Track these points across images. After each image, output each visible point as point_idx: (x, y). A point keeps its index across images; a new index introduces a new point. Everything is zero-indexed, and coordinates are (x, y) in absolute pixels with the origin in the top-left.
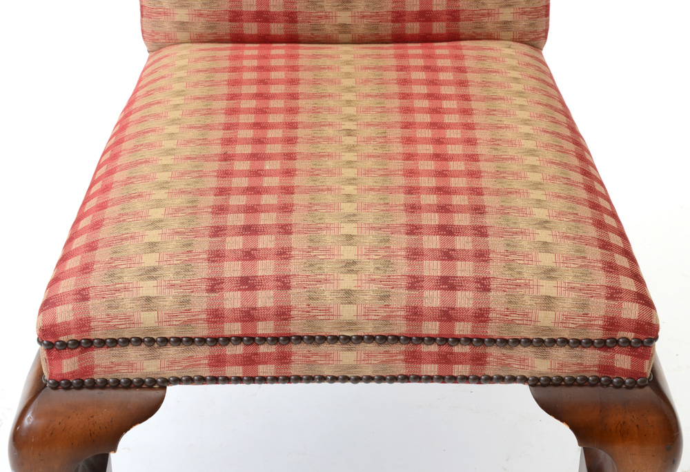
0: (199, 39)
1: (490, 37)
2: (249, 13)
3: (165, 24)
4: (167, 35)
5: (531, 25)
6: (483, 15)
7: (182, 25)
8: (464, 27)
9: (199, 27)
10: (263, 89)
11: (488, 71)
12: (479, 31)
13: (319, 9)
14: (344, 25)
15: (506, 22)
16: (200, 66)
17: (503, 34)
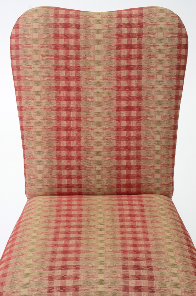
0: (46, 194)
1: (152, 193)
2: (64, 185)
3: (34, 189)
4: (34, 193)
5: (167, 189)
6: (149, 185)
7: (40, 189)
8: (143, 189)
9: (46, 190)
10: (69, 213)
11: (152, 206)
12: (148, 191)
13: (90, 183)
14: (99, 189)
15: (158, 188)
16: (46, 204)
17: (156, 192)
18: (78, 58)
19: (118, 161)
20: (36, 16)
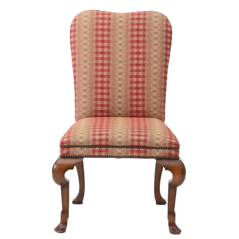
0: (88, 117)
1: (152, 117)
2: (99, 110)
3: (81, 114)
4: (81, 116)
5: (161, 115)
6: (150, 112)
7: (84, 114)
8: (146, 114)
9: (88, 114)
12: (149, 116)
13: (114, 110)
14: (120, 114)
15: (155, 114)
17: (154, 116)
18: (109, 36)
19: (132, 96)
20: (86, 14)
